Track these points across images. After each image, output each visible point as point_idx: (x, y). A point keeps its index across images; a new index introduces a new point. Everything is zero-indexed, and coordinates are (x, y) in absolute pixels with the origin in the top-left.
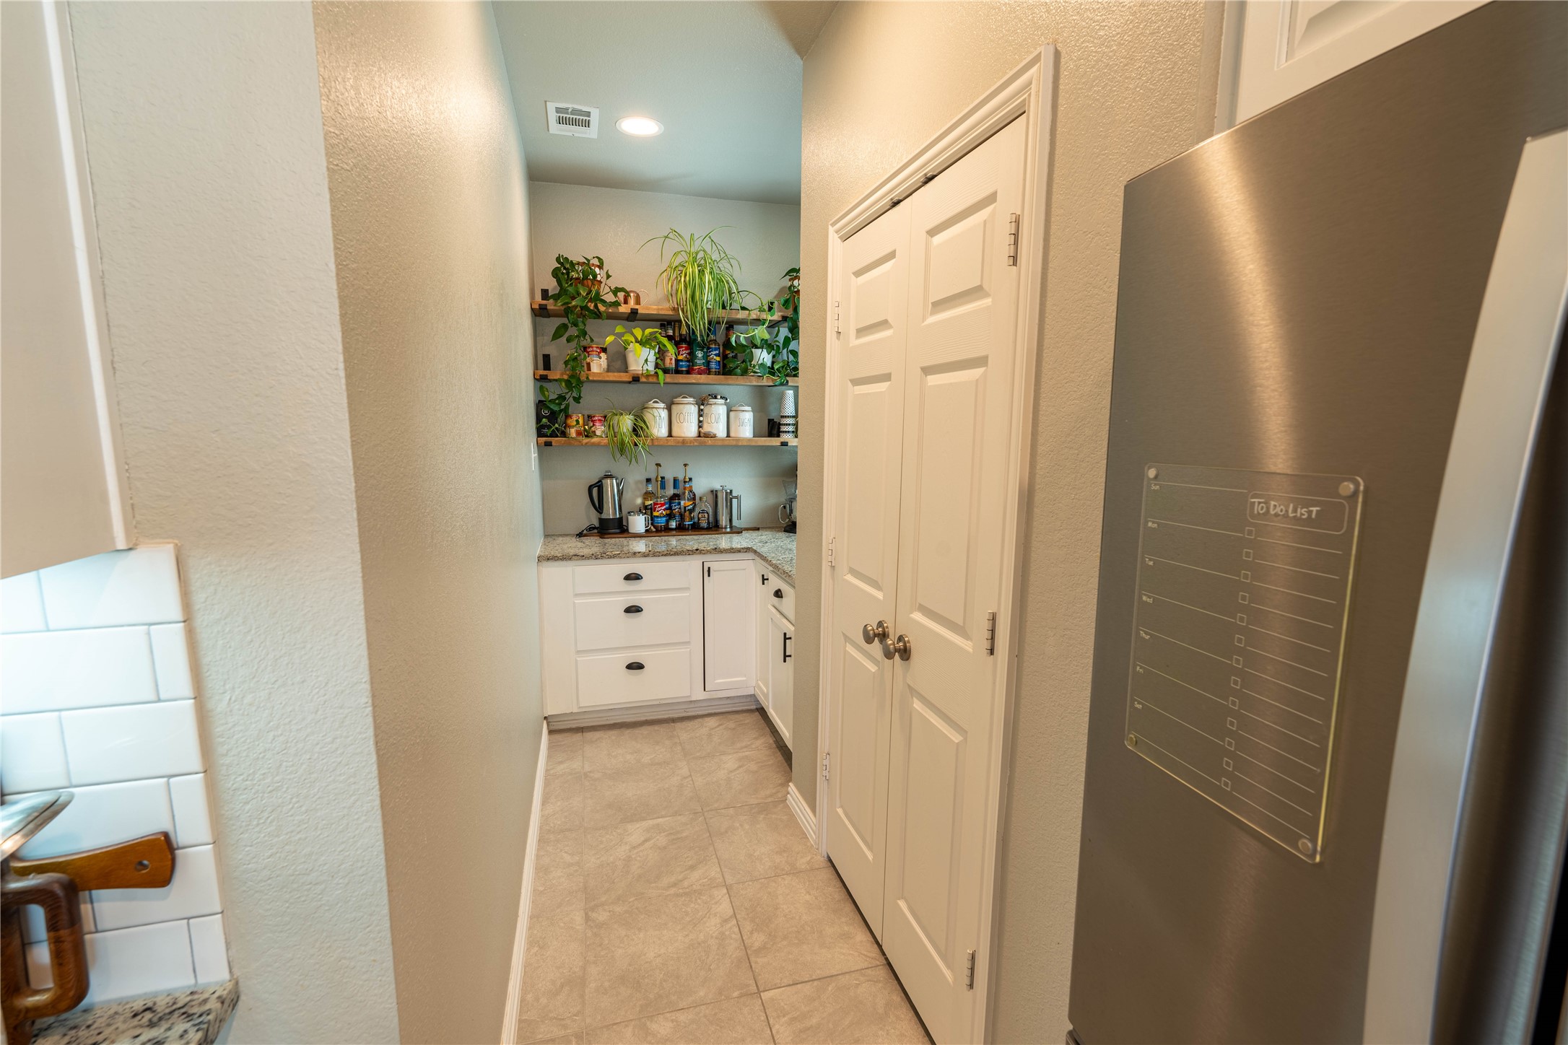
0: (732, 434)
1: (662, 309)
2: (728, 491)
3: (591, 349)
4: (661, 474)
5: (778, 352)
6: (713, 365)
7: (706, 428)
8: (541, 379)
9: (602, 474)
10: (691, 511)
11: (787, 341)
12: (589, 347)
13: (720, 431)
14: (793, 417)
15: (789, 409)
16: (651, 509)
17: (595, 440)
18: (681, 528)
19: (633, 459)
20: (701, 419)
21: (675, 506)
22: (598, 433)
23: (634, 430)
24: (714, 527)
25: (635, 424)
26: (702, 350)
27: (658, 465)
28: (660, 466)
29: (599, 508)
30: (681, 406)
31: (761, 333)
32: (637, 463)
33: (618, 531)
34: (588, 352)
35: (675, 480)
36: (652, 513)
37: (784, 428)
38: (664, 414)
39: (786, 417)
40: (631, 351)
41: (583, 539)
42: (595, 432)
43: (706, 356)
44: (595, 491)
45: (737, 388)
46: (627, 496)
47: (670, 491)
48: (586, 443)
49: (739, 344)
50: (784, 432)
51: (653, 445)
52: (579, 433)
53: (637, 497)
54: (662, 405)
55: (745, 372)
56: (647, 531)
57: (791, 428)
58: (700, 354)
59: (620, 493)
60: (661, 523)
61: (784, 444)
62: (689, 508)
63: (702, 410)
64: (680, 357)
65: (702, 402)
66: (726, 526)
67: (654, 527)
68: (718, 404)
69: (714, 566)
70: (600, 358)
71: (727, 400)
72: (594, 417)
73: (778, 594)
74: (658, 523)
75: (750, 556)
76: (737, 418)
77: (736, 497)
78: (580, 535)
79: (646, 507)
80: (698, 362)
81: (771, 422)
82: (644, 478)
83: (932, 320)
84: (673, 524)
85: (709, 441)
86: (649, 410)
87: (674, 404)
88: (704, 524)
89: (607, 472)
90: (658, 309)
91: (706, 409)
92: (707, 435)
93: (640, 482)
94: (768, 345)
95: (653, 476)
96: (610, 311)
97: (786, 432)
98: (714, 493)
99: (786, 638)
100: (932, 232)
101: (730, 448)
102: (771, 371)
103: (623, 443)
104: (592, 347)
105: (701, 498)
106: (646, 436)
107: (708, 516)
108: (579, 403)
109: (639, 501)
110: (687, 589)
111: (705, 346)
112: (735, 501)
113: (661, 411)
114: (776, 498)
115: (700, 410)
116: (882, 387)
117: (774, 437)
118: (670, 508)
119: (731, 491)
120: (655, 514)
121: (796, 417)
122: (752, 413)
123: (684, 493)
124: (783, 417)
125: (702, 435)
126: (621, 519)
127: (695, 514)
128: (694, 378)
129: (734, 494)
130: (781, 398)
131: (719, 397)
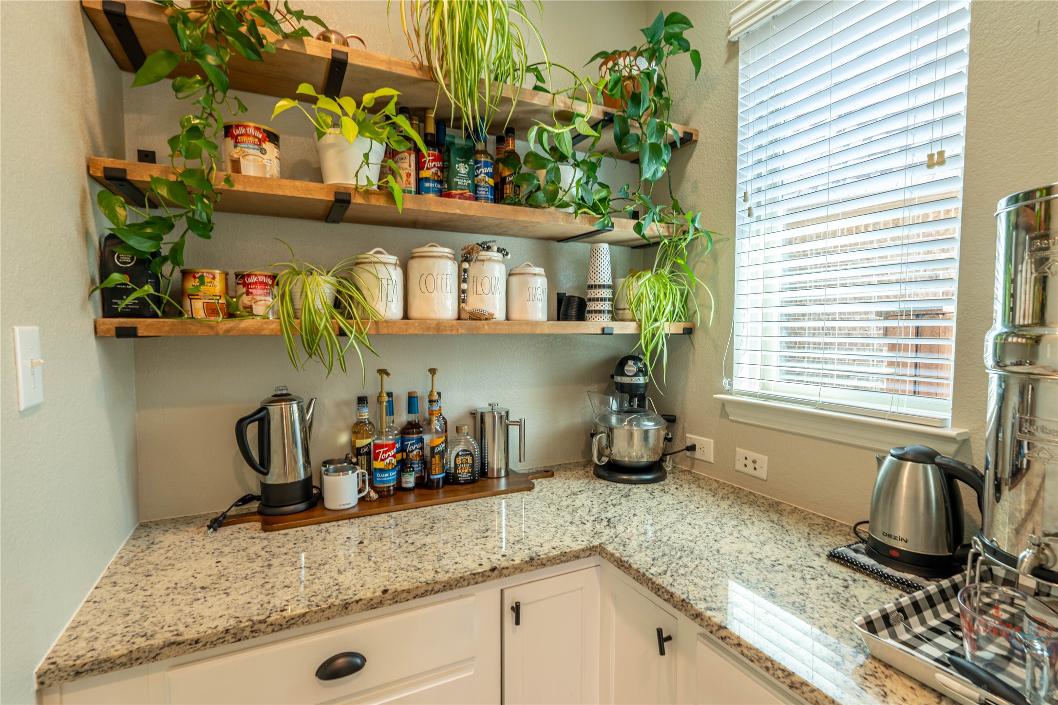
0: (514, 314)
1: (397, 64)
2: (503, 413)
3: (241, 131)
4: (387, 389)
6: (484, 188)
7: (473, 304)
8: (107, 178)
9: (268, 394)
10: (442, 453)
12: (237, 126)
14: (609, 287)
15: (604, 273)
16: (368, 454)
17: (247, 323)
18: (425, 485)
19: (336, 364)
20: (464, 286)
21: (412, 444)
22: (259, 309)
23: (337, 304)
24: (481, 476)
25: (339, 292)
26: (465, 163)
27: (383, 372)
28: (388, 374)
29: (263, 465)
30: (430, 261)
32: (344, 370)
33: (301, 506)
34: (235, 138)
35: (412, 400)
36: (369, 463)
37: (591, 306)
38: (397, 275)
39: (600, 287)
40: (332, 146)
41: (226, 531)
42: (251, 307)
43: (473, 174)
44: (252, 431)
46: (320, 430)
47: (402, 417)
48: (227, 331)
50: (591, 312)
51: (378, 334)
52: (211, 310)
53: (339, 431)
54: (393, 259)
56: (362, 500)
58: (462, 169)
59: (307, 429)
60: (389, 481)
62: (440, 448)
63: (465, 271)
64: (424, 174)
65: (465, 256)
66: (499, 470)
67: (377, 492)
68: (494, 261)
70: (263, 152)
71: (507, 254)
72: (249, 275)
74: (383, 482)
75: (595, 559)
76: (524, 287)
77: (515, 423)
78: (218, 523)
79: (358, 452)
80: (460, 182)
81: (561, 297)
82: (353, 396)
84: (410, 480)
86: (367, 267)
87: (412, 258)
88: (464, 474)
89: (278, 389)
90: (389, 62)
91: (473, 269)
92: (476, 316)
93: (347, 403)
95: (370, 391)
96: (286, 47)
97: (596, 312)
98: (478, 419)
103: (313, 329)
104: (245, 127)
105: (458, 430)
106: (365, 318)
107: (473, 460)
108: (209, 237)
109: (344, 438)
112: (514, 431)
113: (391, 269)
115: (462, 271)
117: (571, 320)
118: (403, 449)
119: (507, 413)
120: (377, 465)
121: (613, 287)
122: (545, 280)
123: (429, 422)
124: (591, 287)
125: (463, 315)
126: (308, 481)
127: (448, 458)
129: (512, 418)
131: (495, 249)
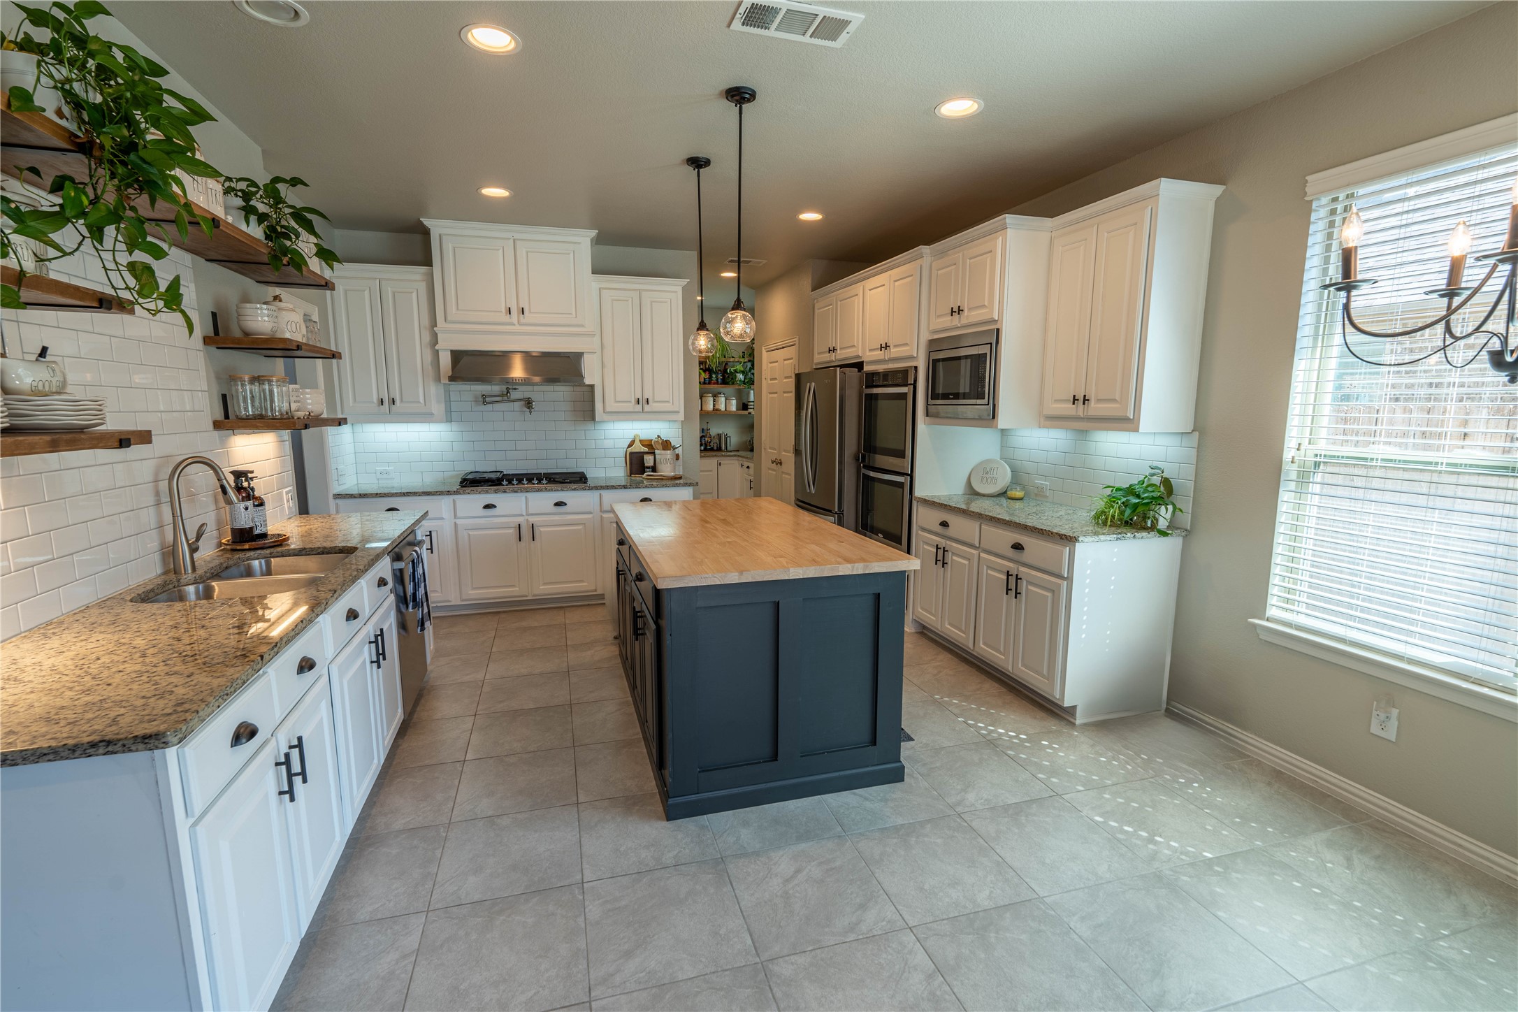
0: (727, 409)
5: (747, 374)
6: (719, 380)
7: (717, 407)
10: (710, 442)
11: (751, 369)
13: (722, 407)
14: (754, 402)
15: (752, 398)
26: (715, 375)
31: (739, 367)
43: (717, 377)
45: (729, 390)
49: (730, 372)
50: (749, 408)
55: (733, 384)
57: (752, 407)
58: (714, 376)
61: (750, 413)
65: (715, 396)
68: (722, 397)
69: (722, 462)
71: (725, 395)
73: (748, 467)
75: (736, 458)
76: (730, 402)
81: (744, 404)
83: (785, 380)
85: (718, 412)
88: (715, 448)
91: (717, 399)
92: (717, 410)
94: (743, 372)
98: (719, 436)
99: (751, 481)
100: (785, 360)
101: (726, 415)
102: (744, 383)
107: (717, 445)
110: (711, 471)
111: (716, 373)
112: (728, 439)
114: (746, 438)
115: (714, 399)
116: (775, 395)
117: (745, 410)
119: (726, 434)
122: (736, 401)
124: (749, 402)
127: (712, 444)
128: (712, 386)
129: (728, 436)
130: (748, 394)
131: (722, 394)
